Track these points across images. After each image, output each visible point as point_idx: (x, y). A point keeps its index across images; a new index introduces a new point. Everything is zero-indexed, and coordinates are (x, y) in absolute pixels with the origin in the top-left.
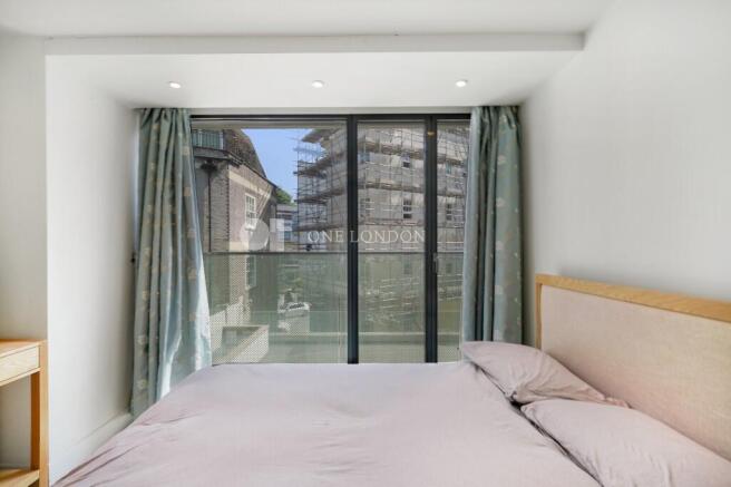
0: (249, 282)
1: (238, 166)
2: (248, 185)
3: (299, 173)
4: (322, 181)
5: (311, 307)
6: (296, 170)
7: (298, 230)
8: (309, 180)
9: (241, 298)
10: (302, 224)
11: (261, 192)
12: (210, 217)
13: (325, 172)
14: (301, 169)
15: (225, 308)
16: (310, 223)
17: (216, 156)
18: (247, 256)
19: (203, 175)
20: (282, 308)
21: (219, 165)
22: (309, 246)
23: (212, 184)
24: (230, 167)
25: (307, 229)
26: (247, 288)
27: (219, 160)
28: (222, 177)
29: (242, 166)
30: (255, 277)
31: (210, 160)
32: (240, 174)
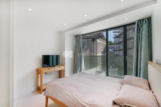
0: (102, 62)
1: (99, 38)
2: (101, 42)
3: (114, 38)
4: (121, 39)
5: (118, 69)
6: (114, 37)
7: (114, 51)
8: (117, 39)
9: (100, 65)
10: (115, 49)
11: (104, 43)
12: (94, 49)
13: (121, 36)
14: (115, 37)
15: (96, 67)
16: (117, 49)
17: (95, 37)
18: (101, 57)
19: (92, 41)
20: (111, 69)
21: (95, 39)
22: (117, 55)
23: (94, 43)
24: (97, 39)
25: (116, 51)
26: (101, 64)
27: (95, 38)
28: (96, 41)
29: (100, 38)
30: (103, 61)
31: (93, 38)
32: (99, 40)
